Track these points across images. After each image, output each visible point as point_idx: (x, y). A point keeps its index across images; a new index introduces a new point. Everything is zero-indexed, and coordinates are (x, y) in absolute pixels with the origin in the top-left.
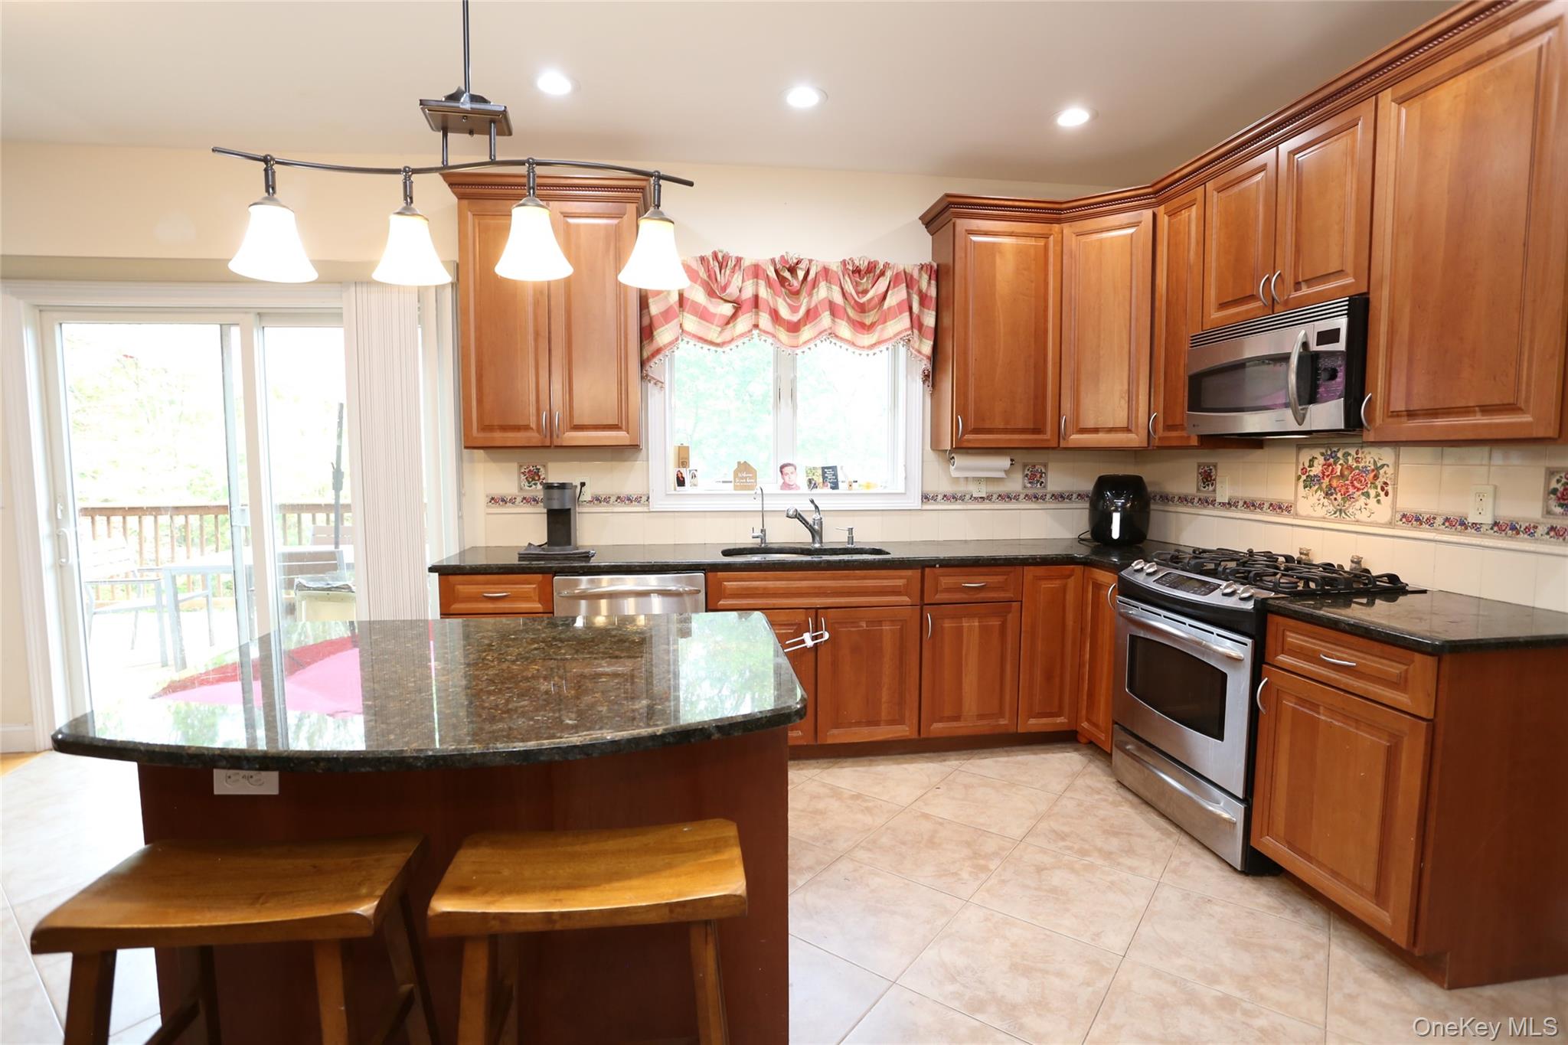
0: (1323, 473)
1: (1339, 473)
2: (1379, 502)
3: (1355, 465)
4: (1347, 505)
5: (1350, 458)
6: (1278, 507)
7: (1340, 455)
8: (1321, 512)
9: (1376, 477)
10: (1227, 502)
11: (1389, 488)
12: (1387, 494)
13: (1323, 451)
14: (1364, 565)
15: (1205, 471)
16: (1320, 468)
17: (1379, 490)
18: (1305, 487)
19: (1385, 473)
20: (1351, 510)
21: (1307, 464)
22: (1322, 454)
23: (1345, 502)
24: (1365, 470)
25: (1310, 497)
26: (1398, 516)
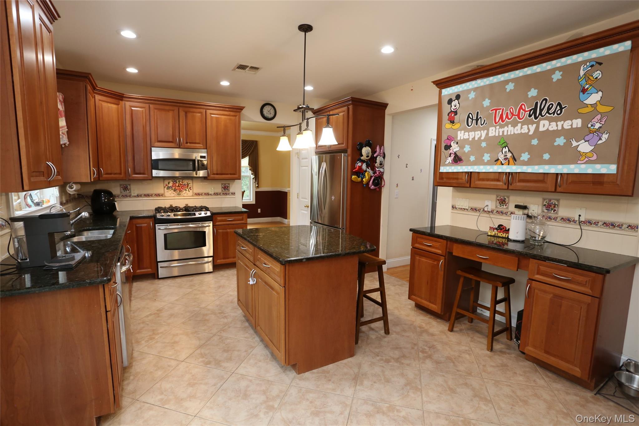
0: (173, 186)
1: (177, 185)
2: (189, 191)
3: (182, 183)
4: (181, 193)
5: (180, 182)
6: (158, 195)
7: (177, 181)
8: (173, 195)
9: (188, 186)
10: (136, 195)
11: (192, 188)
12: (191, 190)
13: (172, 180)
14: (188, 205)
15: (124, 187)
16: (172, 184)
17: (189, 189)
18: (167, 189)
19: (190, 185)
20: (182, 194)
21: (167, 184)
22: (172, 181)
23: (180, 192)
24: (185, 185)
25: (169, 192)
26: (194, 194)
